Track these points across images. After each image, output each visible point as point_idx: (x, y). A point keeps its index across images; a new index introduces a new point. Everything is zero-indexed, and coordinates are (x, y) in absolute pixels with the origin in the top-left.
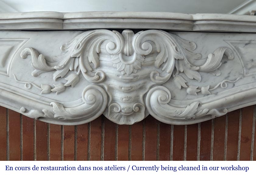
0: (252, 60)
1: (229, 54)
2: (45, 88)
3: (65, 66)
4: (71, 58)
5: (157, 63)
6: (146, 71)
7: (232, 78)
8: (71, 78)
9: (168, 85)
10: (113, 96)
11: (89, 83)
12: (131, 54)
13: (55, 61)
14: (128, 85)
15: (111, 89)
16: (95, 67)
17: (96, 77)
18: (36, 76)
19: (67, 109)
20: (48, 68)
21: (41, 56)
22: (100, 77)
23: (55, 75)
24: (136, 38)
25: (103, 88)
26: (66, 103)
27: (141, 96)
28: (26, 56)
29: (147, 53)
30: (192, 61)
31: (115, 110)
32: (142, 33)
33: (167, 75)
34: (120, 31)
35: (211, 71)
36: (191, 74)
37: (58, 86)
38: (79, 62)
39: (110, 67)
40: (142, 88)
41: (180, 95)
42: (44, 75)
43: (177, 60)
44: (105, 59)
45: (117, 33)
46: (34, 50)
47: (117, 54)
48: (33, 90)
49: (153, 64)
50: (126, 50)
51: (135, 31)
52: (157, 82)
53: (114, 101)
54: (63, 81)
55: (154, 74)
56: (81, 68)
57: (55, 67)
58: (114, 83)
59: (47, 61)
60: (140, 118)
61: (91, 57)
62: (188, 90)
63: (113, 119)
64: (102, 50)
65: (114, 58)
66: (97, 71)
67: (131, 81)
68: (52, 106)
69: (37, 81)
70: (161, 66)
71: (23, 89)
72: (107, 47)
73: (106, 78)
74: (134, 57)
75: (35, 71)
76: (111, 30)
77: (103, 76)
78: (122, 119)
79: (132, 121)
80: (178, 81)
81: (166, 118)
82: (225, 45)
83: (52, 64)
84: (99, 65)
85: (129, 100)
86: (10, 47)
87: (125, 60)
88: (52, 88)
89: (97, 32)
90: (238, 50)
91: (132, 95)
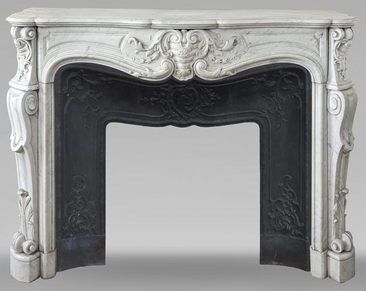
0: (250, 43)
1: (237, 40)
2: (142, 61)
3: (152, 49)
4: (155, 44)
5: (200, 47)
6: (194, 51)
7: (239, 54)
8: (155, 55)
9: (205, 59)
10: (177, 66)
11: (164, 58)
12: (186, 43)
13: (146, 46)
14: (185, 60)
15: (175, 61)
16: (167, 49)
17: (168, 55)
18: (137, 53)
19: (154, 72)
20: (144, 50)
21: (139, 43)
22: (170, 55)
23: (147, 53)
24: (188, 34)
25: (172, 61)
26: (154, 69)
27: (191, 65)
28: (131, 42)
29: (194, 42)
30: (218, 45)
31: (178, 73)
32: (191, 31)
33: (205, 54)
34: (180, 30)
35: (228, 50)
36: (217, 52)
37: (148, 60)
38: (159, 46)
39: (175, 49)
40: (192, 60)
41: (211, 64)
42: (141, 53)
43: (210, 46)
44: (172, 45)
45: (179, 31)
46: (136, 39)
47: (179, 43)
48: (135, 62)
49: (197, 48)
50: (184, 41)
51: (188, 30)
52: (200, 57)
53: (177, 68)
54: (151, 57)
55: (198, 53)
56: (160, 49)
57: (147, 49)
58: (177, 58)
59: (143, 45)
60: (191, 77)
61: (165, 44)
62: (216, 61)
63: (177, 77)
64: (171, 40)
65: (177, 45)
66: (169, 51)
67: (186, 57)
68: (146, 70)
69: (138, 56)
70: (201, 48)
71: (130, 60)
72: (174, 38)
73: (173, 55)
74: (187, 45)
75: (136, 51)
76: (176, 30)
77: (171, 54)
78: (182, 77)
79: (187, 79)
80: (211, 56)
81: (204, 77)
82: (235, 35)
83: (145, 47)
84: (170, 48)
85: (185, 68)
86: (122, 36)
87: (183, 46)
88: (145, 60)
89: (168, 30)
90: (243, 37)
91: (187, 64)
